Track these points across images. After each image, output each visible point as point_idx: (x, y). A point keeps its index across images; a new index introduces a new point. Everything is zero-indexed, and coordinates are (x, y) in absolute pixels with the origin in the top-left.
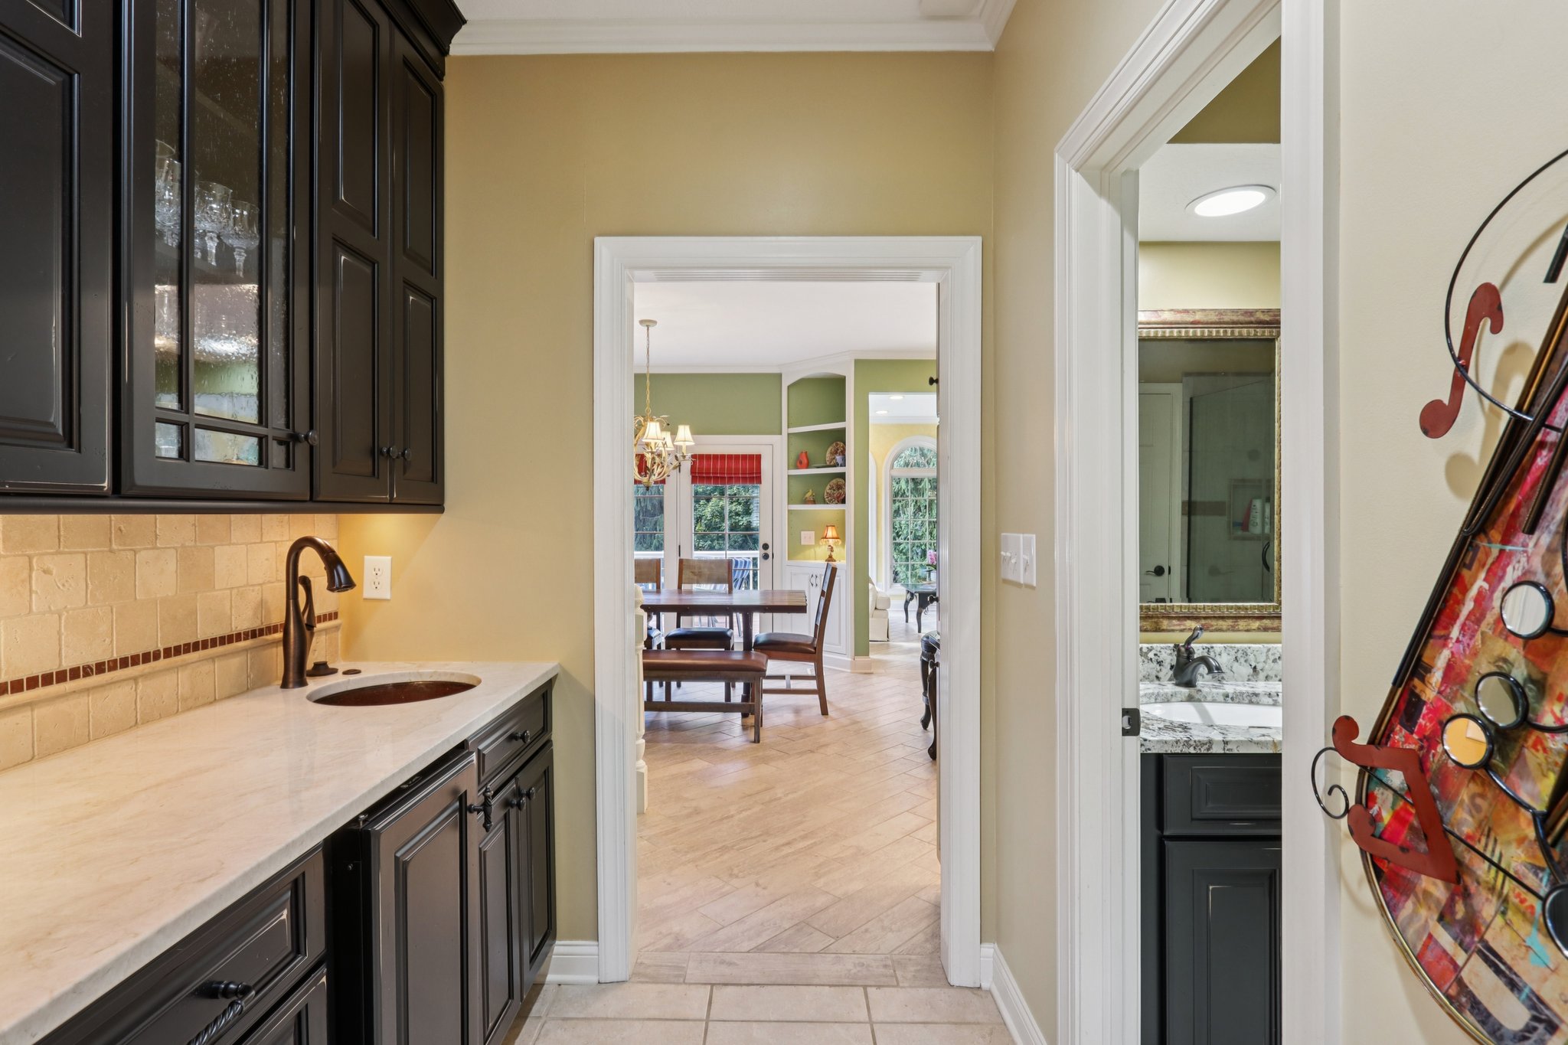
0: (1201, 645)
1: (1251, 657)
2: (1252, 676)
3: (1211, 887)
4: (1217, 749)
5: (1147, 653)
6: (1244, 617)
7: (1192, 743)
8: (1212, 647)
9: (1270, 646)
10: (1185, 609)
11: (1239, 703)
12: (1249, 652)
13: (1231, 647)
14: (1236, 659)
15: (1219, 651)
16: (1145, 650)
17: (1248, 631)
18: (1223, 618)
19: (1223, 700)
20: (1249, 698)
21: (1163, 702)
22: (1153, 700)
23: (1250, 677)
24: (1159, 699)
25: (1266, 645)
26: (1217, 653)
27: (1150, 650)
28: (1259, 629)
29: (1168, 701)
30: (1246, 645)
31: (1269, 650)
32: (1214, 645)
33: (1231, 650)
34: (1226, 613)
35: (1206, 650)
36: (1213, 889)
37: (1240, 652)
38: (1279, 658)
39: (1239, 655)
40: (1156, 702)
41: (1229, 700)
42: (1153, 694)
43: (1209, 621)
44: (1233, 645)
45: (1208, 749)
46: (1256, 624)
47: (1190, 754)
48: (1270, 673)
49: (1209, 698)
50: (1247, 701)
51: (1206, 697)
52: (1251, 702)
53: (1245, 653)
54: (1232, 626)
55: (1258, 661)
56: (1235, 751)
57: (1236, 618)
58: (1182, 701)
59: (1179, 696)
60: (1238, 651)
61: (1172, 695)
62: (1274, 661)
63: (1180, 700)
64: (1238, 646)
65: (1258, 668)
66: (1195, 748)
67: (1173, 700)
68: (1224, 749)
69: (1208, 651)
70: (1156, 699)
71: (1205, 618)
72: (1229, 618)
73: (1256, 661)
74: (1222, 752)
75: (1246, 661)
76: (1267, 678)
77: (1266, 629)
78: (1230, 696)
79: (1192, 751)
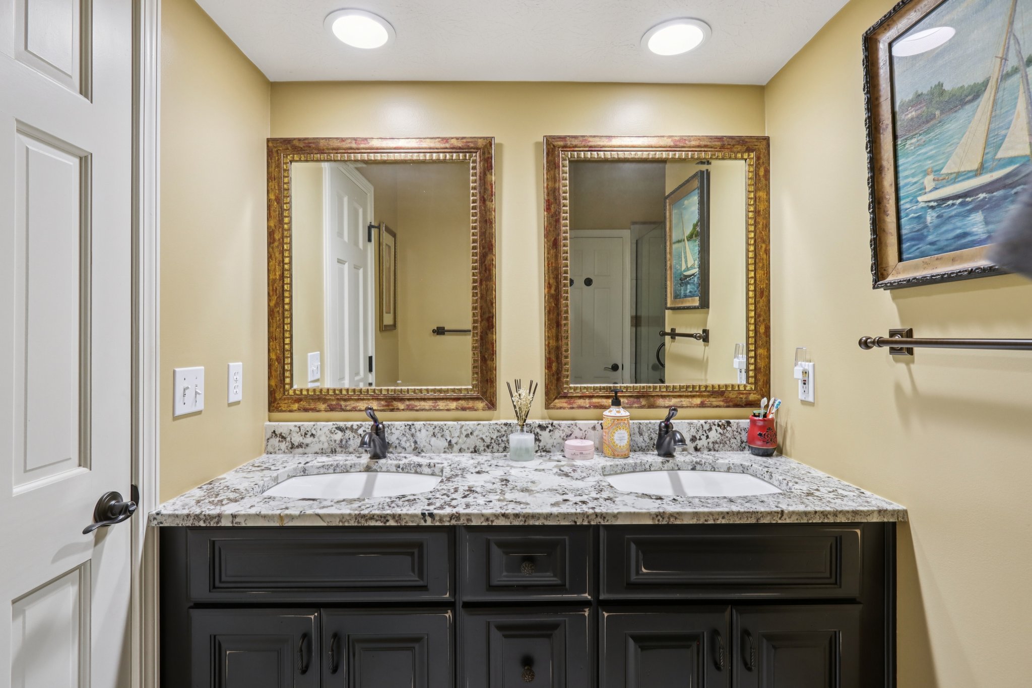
0: (404, 422)
1: (447, 433)
2: (448, 449)
3: (228, 652)
4: (225, 523)
5: (357, 430)
6: (443, 399)
7: (202, 517)
8: (413, 425)
9: (463, 423)
10: (392, 391)
11: (407, 472)
12: (445, 428)
13: (429, 424)
14: (434, 435)
15: (419, 427)
16: (355, 427)
17: (448, 410)
18: (424, 399)
19: (395, 471)
20: (415, 468)
21: (342, 472)
22: (331, 470)
23: (446, 450)
24: (338, 470)
25: (459, 422)
26: (417, 430)
27: (360, 427)
28: (457, 409)
29: (347, 472)
30: (442, 423)
31: (462, 427)
32: (415, 423)
33: (429, 426)
34: (424, 395)
35: (408, 427)
36: (229, 654)
37: (437, 428)
38: (471, 433)
39: (436, 431)
40: (335, 473)
41: (400, 470)
42: (332, 465)
43: (412, 402)
44: (431, 423)
45: (218, 523)
46: (453, 405)
47: (200, 526)
48: (463, 446)
49: (384, 469)
50: (413, 471)
51: (381, 468)
52: (416, 472)
53: (442, 429)
54: (434, 406)
55: (453, 436)
56: (244, 525)
57: (436, 399)
58: (360, 471)
59: (358, 467)
60: (435, 427)
61: (351, 466)
62: (467, 436)
63: (358, 470)
64: (435, 423)
65: (453, 441)
66: (204, 522)
67: (352, 470)
68: (232, 522)
69: (410, 428)
70: (334, 470)
71: (409, 400)
72: (429, 399)
73: (451, 436)
74: (231, 525)
75: (442, 436)
76: (460, 450)
77: (464, 409)
78: (401, 467)
79: (202, 524)
